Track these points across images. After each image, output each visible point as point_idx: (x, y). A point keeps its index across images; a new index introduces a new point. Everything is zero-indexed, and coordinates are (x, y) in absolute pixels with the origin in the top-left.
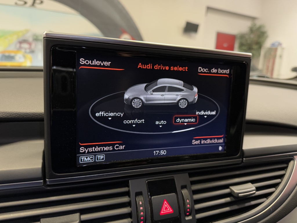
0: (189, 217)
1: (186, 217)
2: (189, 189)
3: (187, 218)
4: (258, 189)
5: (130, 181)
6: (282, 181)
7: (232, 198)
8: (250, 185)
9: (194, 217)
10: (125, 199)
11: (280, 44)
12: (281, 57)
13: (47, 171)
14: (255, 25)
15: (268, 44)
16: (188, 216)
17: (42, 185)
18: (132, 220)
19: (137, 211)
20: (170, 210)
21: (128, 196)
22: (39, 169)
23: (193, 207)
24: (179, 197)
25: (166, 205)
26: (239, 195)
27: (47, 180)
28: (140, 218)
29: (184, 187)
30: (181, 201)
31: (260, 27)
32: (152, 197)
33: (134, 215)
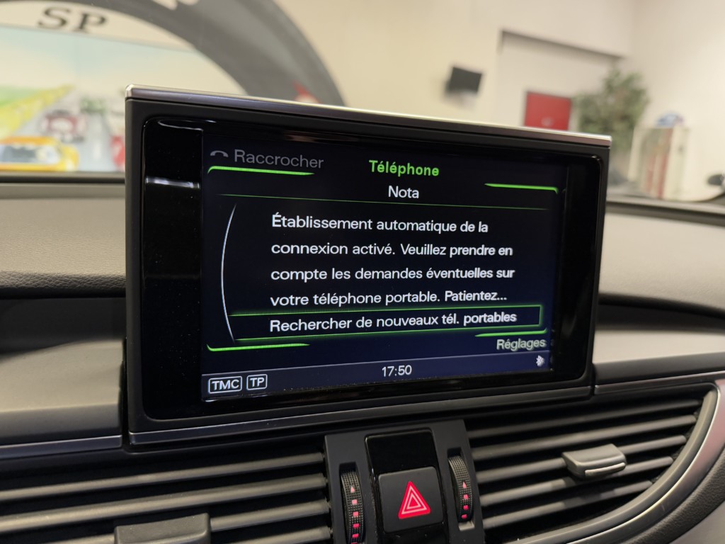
0: (468, 523)
1: (460, 524)
2: (465, 459)
3: (463, 528)
4: (631, 458)
5: (326, 437)
6: (688, 439)
7: (569, 479)
8: (611, 448)
9: (479, 524)
10: (315, 481)
11: (679, 119)
12: (681, 150)
13: (131, 413)
14: (618, 74)
15: (649, 119)
16: (464, 521)
17: (120, 446)
18: (332, 531)
19: (344, 510)
20: (421, 507)
21: (322, 474)
22: (112, 407)
23: (476, 501)
24: (443, 475)
25: (412, 494)
26: (587, 471)
27: (132, 434)
28: (352, 526)
29: (454, 453)
30: (448, 486)
31: (630, 80)
32: (380, 477)
33: (337, 518)
